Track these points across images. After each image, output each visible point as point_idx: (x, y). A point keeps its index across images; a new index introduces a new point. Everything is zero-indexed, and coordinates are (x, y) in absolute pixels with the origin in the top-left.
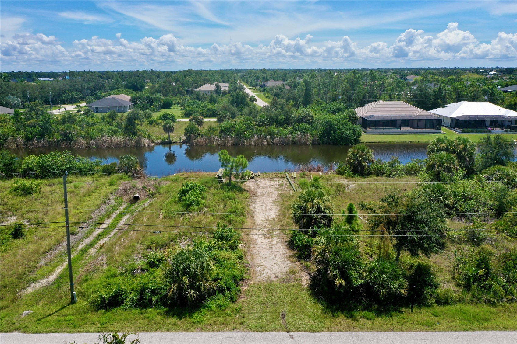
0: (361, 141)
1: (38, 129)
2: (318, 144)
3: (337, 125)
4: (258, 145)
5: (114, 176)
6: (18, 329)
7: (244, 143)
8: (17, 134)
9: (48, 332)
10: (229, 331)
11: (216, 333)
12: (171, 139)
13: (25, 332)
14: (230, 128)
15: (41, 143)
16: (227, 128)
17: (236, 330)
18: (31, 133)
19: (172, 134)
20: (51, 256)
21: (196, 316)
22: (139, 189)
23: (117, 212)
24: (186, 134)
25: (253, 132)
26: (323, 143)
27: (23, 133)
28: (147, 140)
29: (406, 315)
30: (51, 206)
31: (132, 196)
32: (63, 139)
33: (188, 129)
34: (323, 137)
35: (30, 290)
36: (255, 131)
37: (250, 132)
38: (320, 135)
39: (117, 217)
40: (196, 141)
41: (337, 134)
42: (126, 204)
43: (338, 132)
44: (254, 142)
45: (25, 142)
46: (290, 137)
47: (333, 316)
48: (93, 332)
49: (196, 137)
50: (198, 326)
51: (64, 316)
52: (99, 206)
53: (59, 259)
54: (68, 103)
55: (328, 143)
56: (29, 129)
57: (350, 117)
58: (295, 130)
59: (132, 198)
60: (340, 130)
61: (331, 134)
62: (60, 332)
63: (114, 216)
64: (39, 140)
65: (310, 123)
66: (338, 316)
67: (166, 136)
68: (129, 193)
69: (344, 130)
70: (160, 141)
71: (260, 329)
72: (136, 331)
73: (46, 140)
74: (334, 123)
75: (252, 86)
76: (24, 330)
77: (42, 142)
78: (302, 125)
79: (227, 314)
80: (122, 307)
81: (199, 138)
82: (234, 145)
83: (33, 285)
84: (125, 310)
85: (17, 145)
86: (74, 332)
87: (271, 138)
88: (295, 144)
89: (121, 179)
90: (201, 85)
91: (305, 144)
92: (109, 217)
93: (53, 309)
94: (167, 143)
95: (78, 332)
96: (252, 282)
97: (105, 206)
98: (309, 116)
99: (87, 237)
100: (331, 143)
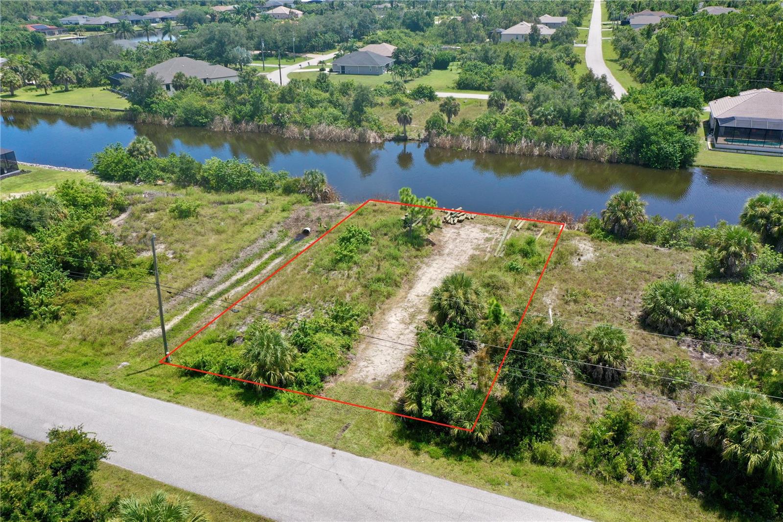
0: (694, 164)
1: (248, 108)
2: (618, 162)
3: (656, 134)
4: (524, 154)
5: (293, 197)
6: (107, 381)
7: (504, 150)
8: (226, 113)
9: (128, 390)
10: (280, 432)
11: (266, 430)
12: (408, 134)
13: (111, 385)
14: (489, 124)
15: (249, 128)
16: (485, 126)
17: (286, 432)
18: (240, 112)
19: (408, 127)
20: (174, 302)
21: (263, 406)
22: (312, 221)
23: (273, 251)
24: (427, 129)
25: (521, 133)
26: (627, 162)
27: (231, 112)
28: (373, 134)
29: (481, 464)
30: (203, 236)
31: (302, 228)
32: (274, 124)
33: (430, 122)
34: (628, 152)
35: (140, 338)
36: (524, 133)
37: (516, 135)
38: (623, 149)
39: (268, 259)
40: (438, 140)
41: (652, 151)
42: (290, 240)
43: (654, 148)
44: (521, 150)
45: (232, 125)
46: (576, 147)
47: (396, 443)
48: (163, 400)
49: (439, 134)
50: (255, 419)
51: (151, 376)
52: (254, 241)
53: (182, 307)
54: (319, 51)
55: (636, 163)
56: (238, 107)
57: (684, 120)
58: (588, 135)
59: (301, 232)
60: (658, 143)
61: (643, 147)
62: (137, 393)
63: (266, 256)
64: (247, 123)
65: (614, 126)
66: (402, 445)
67: (401, 129)
68: (300, 224)
69: (664, 144)
70: (392, 135)
71: (309, 437)
72: (198, 408)
73: (255, 123)
74: (651, 130)
75: (611, 20)
76: (111, 382)
77: (251, 126)
78: (600, 129)
79: (292, 412)
80: (203, 378)
81: (443, 136)
82: (490, 152)
83: (145, 333)
84: (205, 382)
85: (224, 128)
86: (148, 396)
87: (546, 146)
88: (582, 158)
89: (299, 202)
90: (515, 23)
91: (597, 160)
92: (260, 256)
93: (149, 364)
94: (401, 139)
95: (151, 397)
96: (344, 380)
97: (262, 242)
98: (616, 114)
99: (224, 282)
100: (641, 162)
